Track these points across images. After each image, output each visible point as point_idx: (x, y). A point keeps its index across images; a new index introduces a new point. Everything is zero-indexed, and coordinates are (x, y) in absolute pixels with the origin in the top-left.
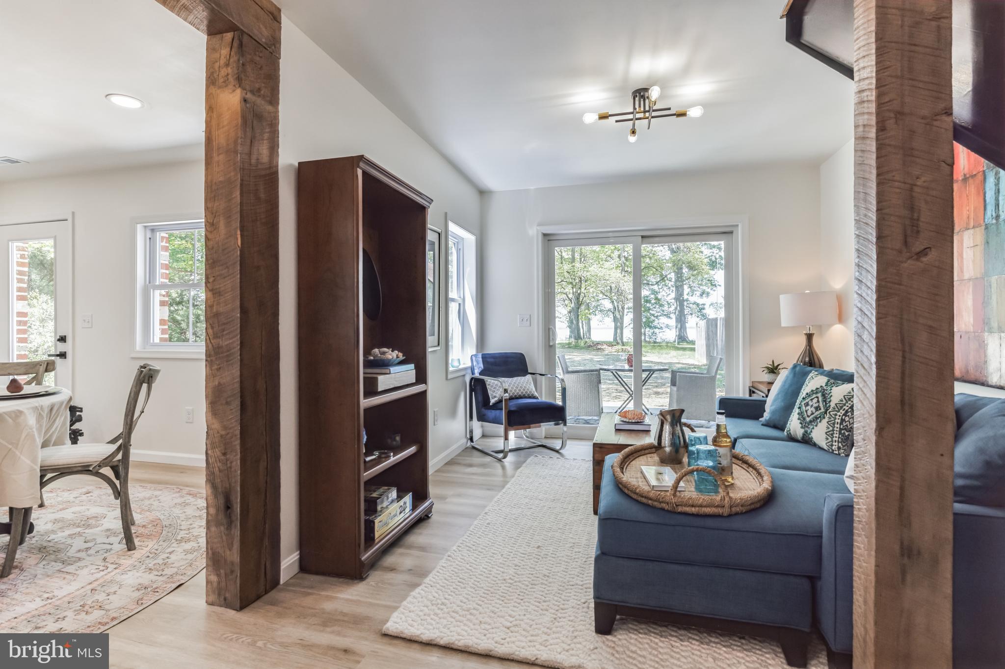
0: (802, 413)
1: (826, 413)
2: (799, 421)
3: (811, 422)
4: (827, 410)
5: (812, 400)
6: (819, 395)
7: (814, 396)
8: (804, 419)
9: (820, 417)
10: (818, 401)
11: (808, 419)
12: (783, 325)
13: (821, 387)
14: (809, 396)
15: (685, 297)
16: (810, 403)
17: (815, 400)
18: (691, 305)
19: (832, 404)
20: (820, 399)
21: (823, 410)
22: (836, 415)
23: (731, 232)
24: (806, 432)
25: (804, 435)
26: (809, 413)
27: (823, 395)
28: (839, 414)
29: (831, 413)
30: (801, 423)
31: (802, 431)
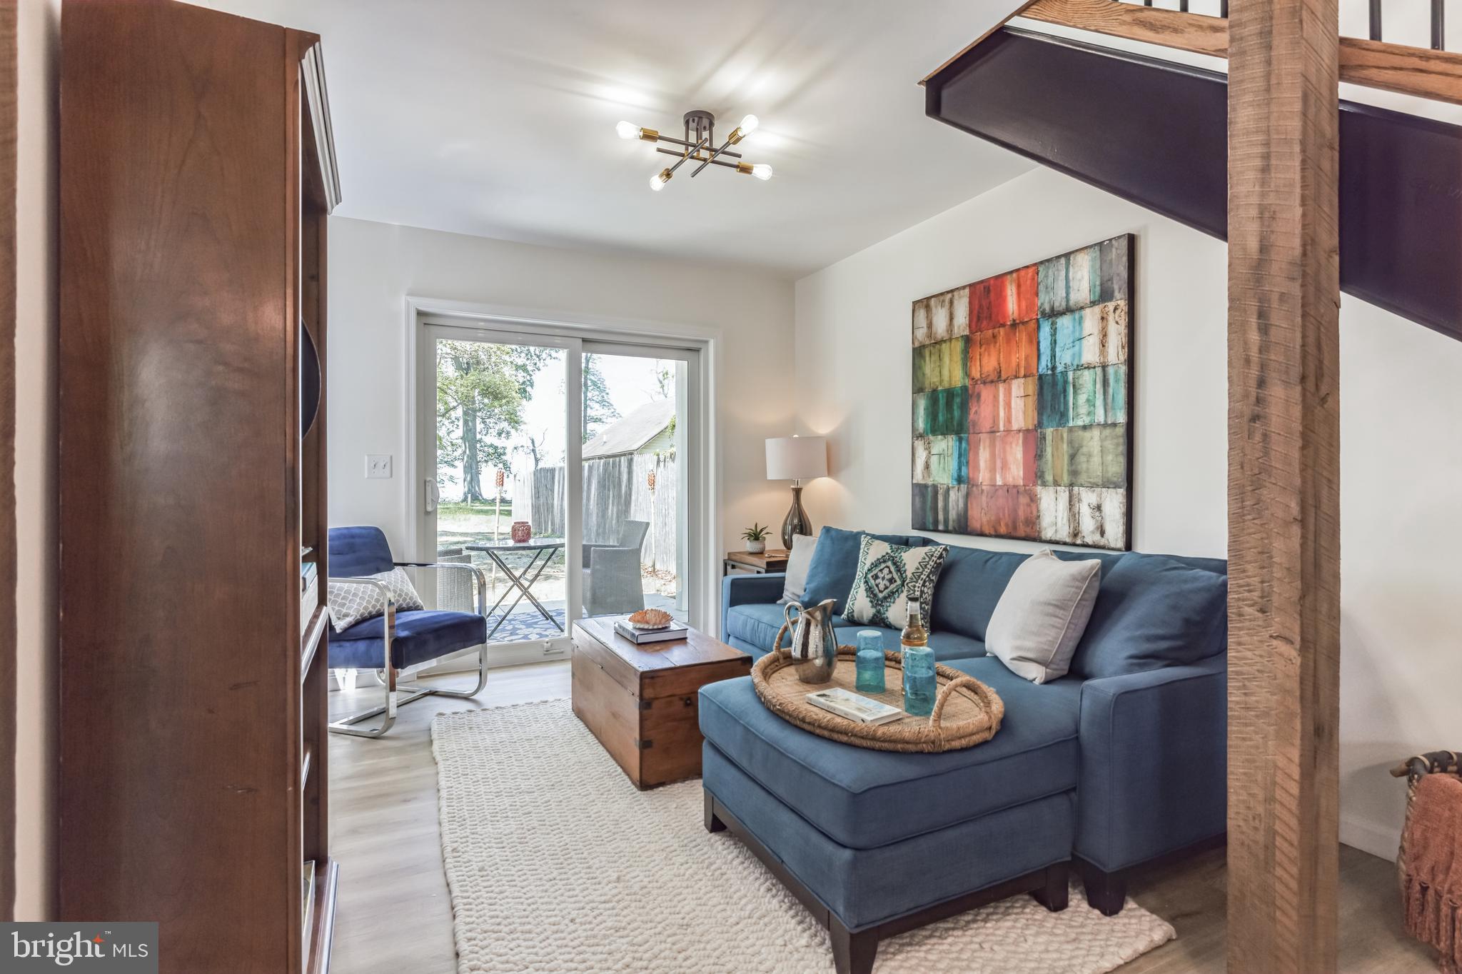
0: (870, 588)
1: (903, 585)
2: (869, 599)
3: (885, 598)
4: (904, 581)
5: (881, 570)
6: (889, 564)
7: (883, 566)
8: (875, 595)
9: (897, 591)
10: (890, 572)
11: (881, 595)
12: (769, 477)
13: (887, 553)
14: (876, 566)
15: (478, 437)
16: (880, 575)
17: (886, 571)
18: (486, 449)
19: (909, 574)
20: (893, 569)
21: (899, 582)
22: (914, 586)
23: (698, 350)
24: (879, 612)
25: (875, 615)
26: (882, 587)
27: (895, 564)
28: (917, 585)
29: (910, 585)
30: (871, 602)
31: (873, 611)
